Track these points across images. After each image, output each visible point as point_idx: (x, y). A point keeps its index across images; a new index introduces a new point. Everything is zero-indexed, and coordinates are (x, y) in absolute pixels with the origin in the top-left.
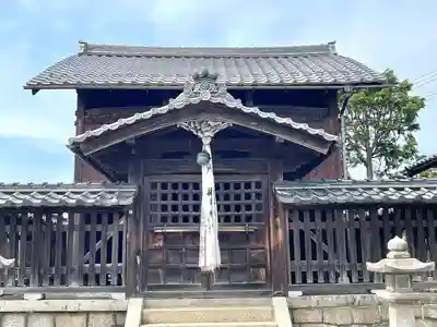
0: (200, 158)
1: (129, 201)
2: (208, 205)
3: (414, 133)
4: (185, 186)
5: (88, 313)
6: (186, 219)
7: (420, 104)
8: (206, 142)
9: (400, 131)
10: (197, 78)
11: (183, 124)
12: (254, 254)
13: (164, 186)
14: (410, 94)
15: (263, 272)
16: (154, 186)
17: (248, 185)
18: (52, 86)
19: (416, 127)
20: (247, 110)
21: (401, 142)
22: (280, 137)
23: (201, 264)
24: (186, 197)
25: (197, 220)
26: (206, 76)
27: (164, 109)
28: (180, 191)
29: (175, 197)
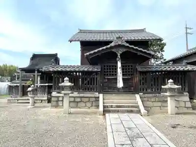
0: (117, 59)
1: (100, 70)
2: (119, 71)
3: (163, 53)
4: (113, 66)
5: (89, 97)
6: (113, 75)
7: (165, 44)
8: (119, 55)
9: (159, 52)
10: (117, 38)
11: (114, 50)
12: (130, 84)
13: (107, 66)
14: (162, 42)
15: (132, 88)
16: (105, 66)
17: (129, 66)
18: (75, 41)
19: (163, 51)
20: (130, 46)
21: (159, 55)
22: (139, 53)
23: (118, 86)
24: (113, 69)
25: (116, 75)
26: (119, 37)
27: (109, 46)
28: (111, 68)
29: (110, 69)
